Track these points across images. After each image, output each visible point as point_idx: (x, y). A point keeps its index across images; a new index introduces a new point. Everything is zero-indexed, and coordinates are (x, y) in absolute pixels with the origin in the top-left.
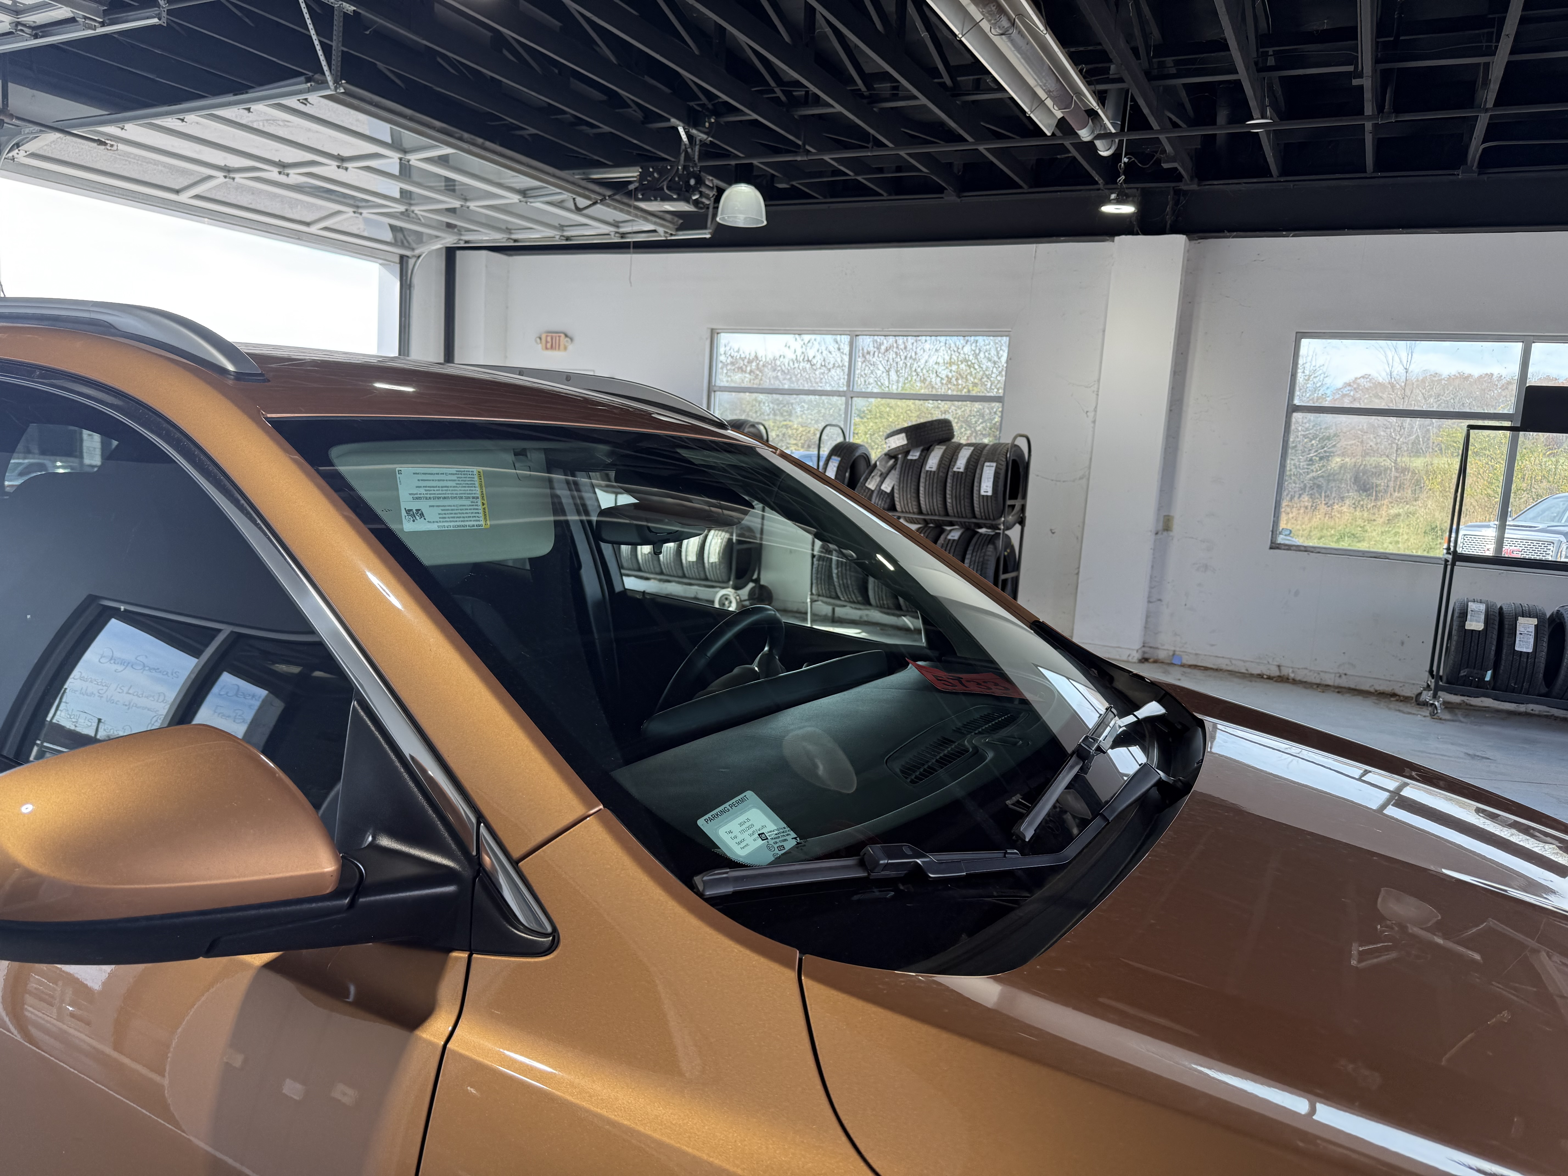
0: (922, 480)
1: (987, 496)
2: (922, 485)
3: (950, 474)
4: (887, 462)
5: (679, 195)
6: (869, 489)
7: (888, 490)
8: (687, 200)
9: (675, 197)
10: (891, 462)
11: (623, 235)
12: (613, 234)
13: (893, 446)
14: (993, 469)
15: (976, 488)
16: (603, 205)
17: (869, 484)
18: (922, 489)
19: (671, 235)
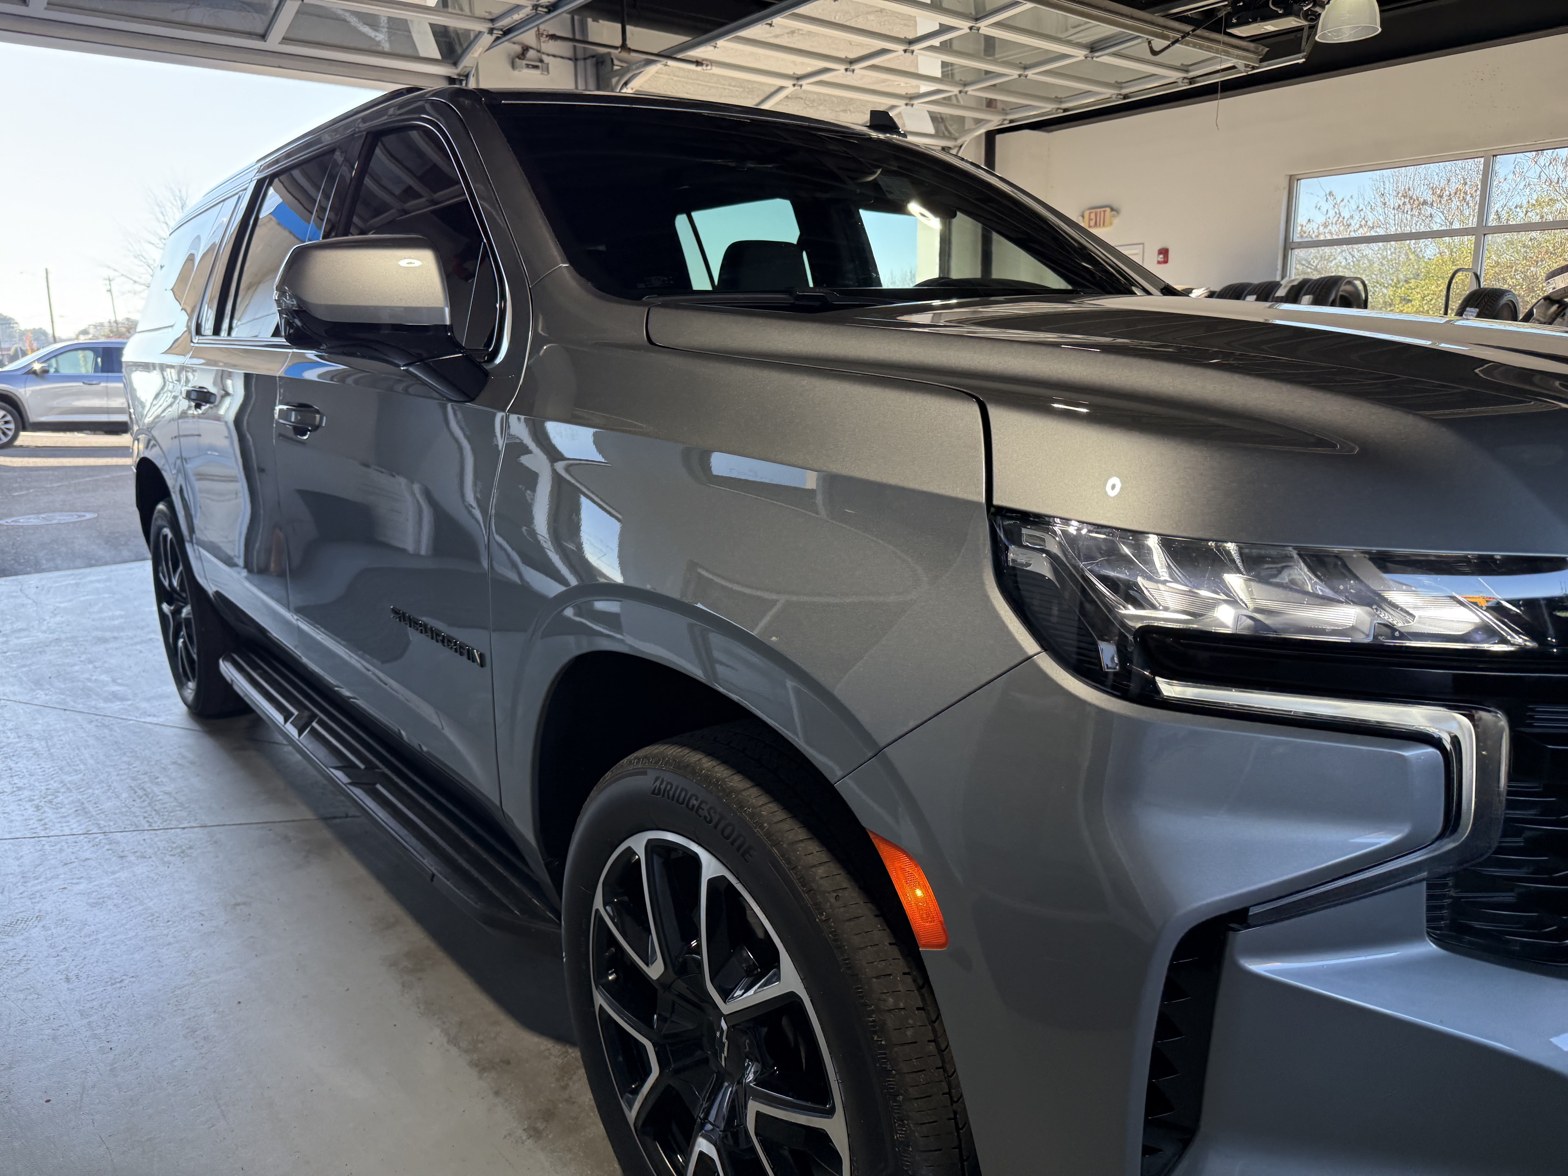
8: (1296, 13)
9: (1281, 12)
10: (1554, 308)
11: (1192, 80)
12: (1180, 81)
13: (1559, 286)
16: (1182, 44)
19: (1254, 68)
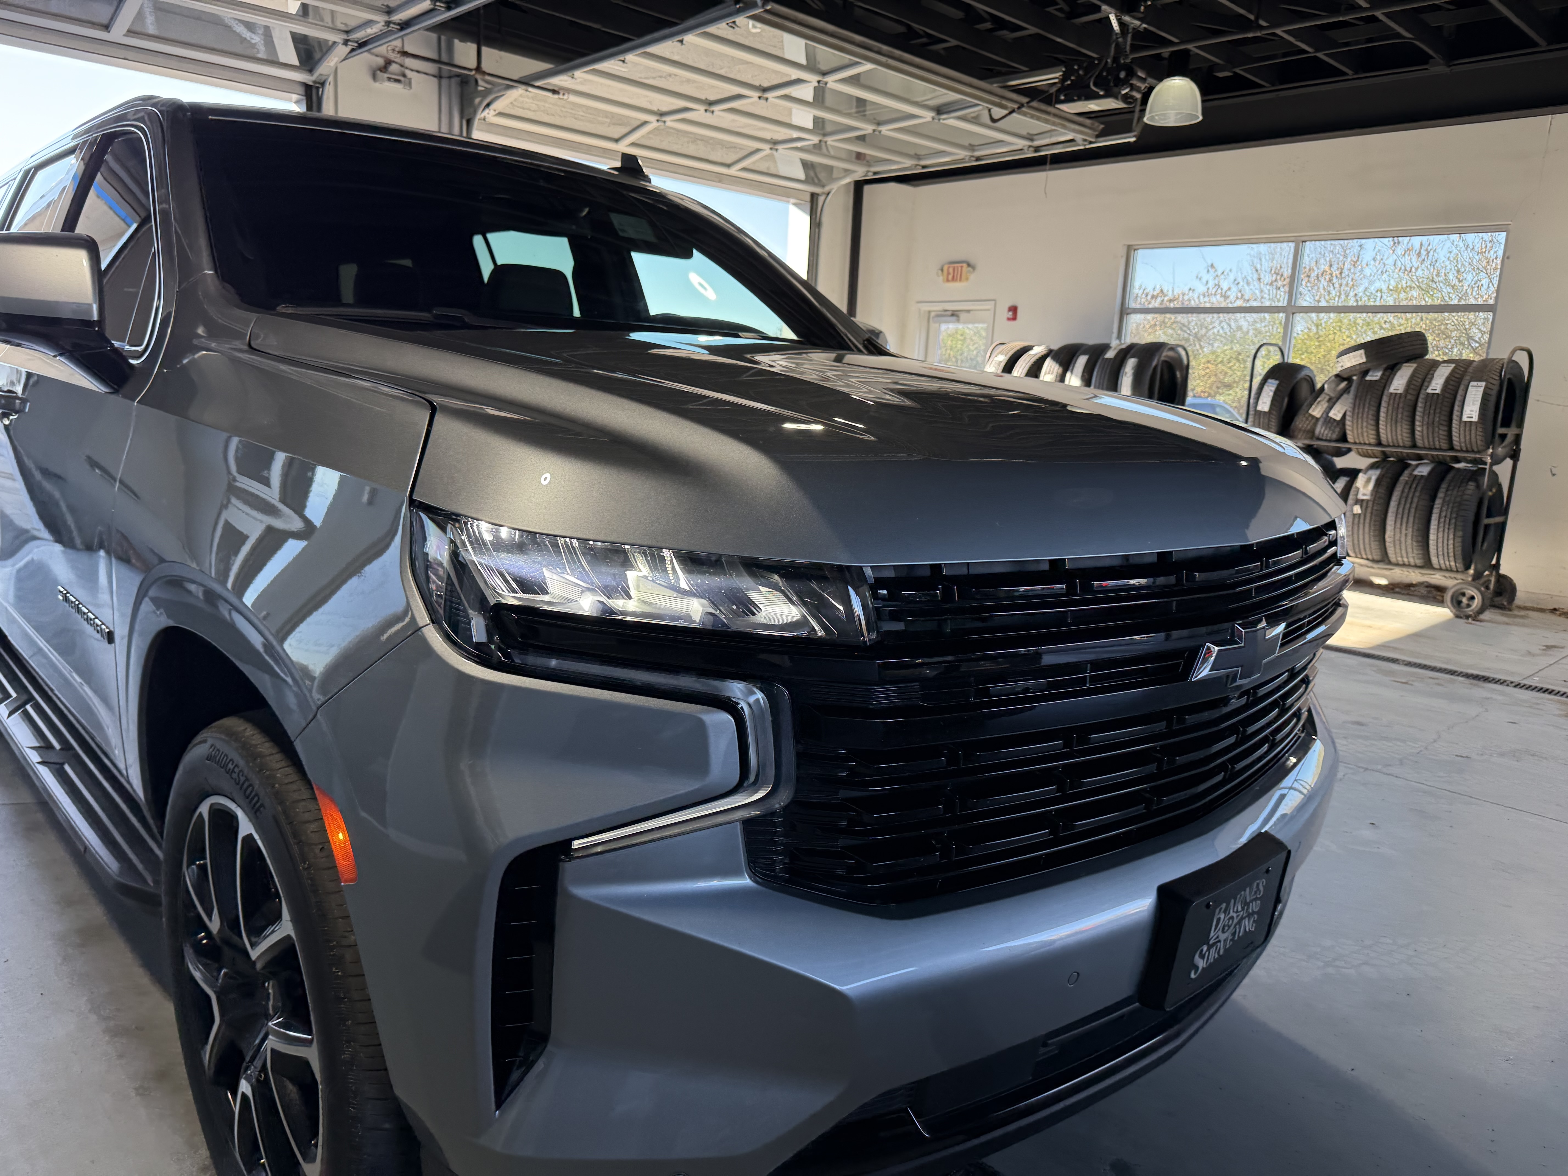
0: (1384, 404)
1: (1471, 422)
2: (1383, 409)
3: (1422, 396)
4: (1338, 385)
5: (1106, 90)
6: (1313, 417)
7: (1338, 418)
8: (1115, 96)
9: (1102, 93)
10: (1343, 385)
11: (1037, 149)
12: (1026, 148)
13: (1348, 365)
14: (1482, 389)
15: (1455, 413)
16: (1019, 113)
17: (1313, 411)
18: (1382, 415)
19: (1091, 143)
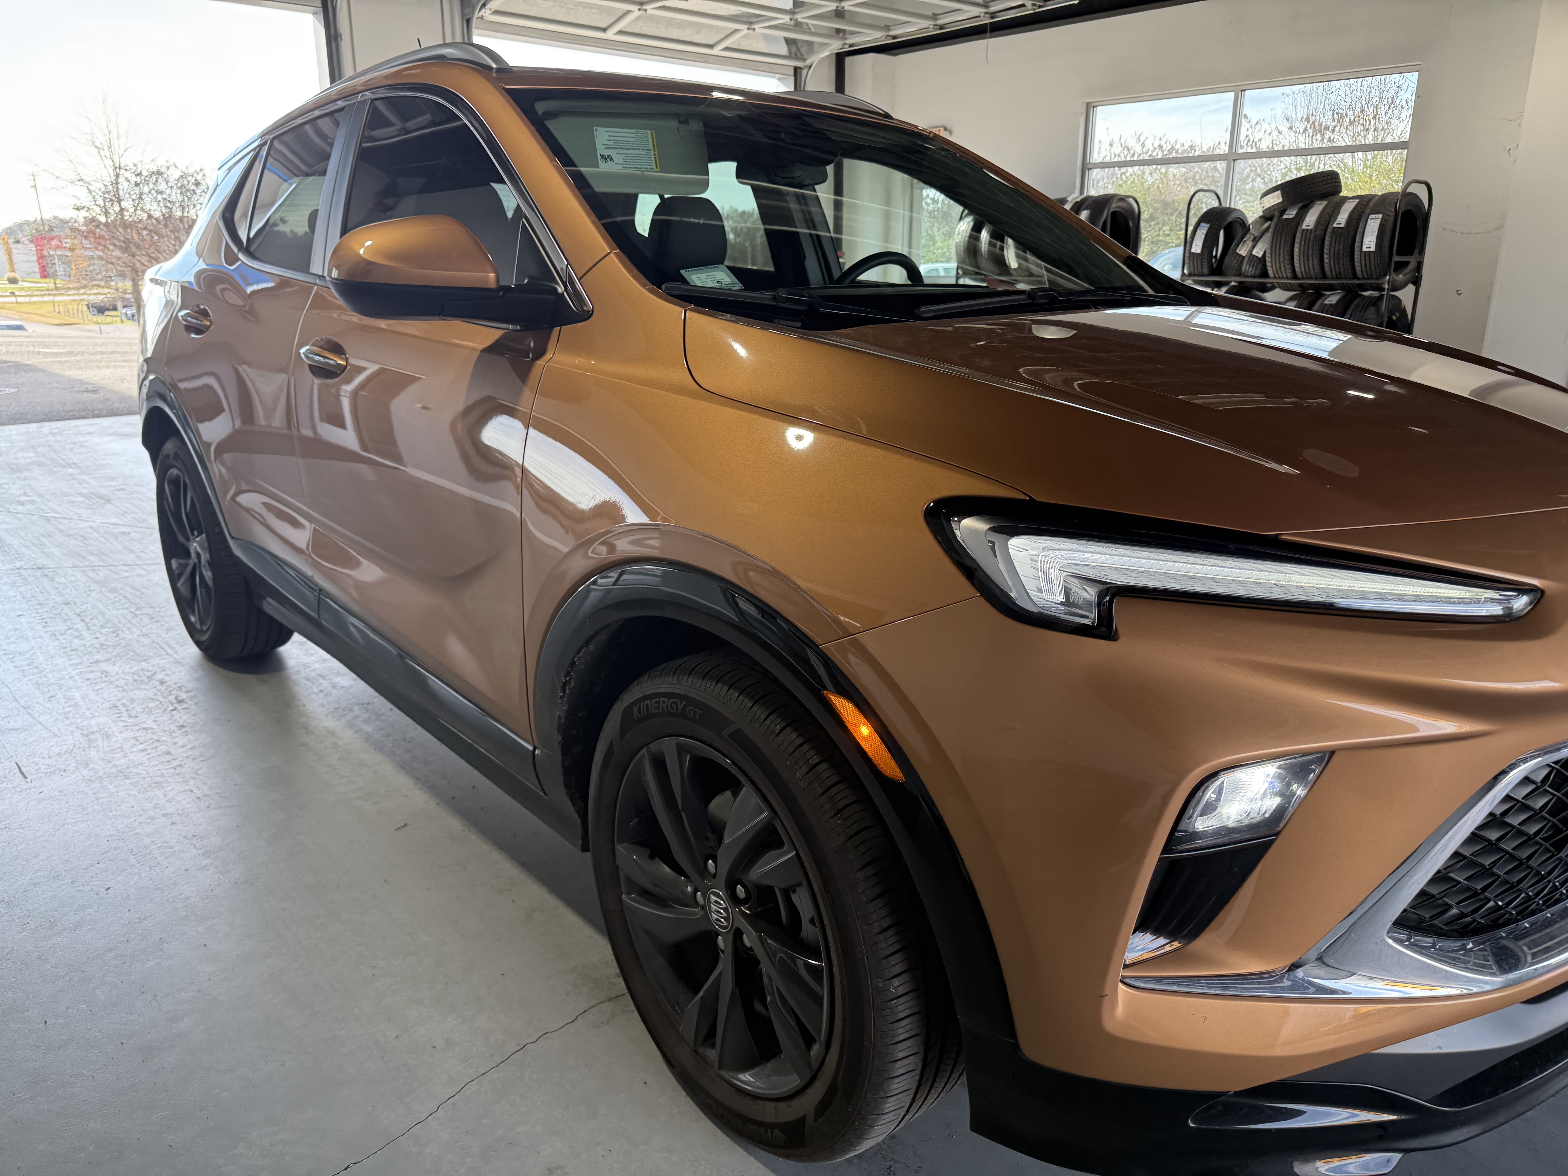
0: (1297, 240)
1: (1370, 252)
2: (1296, 245)
3: (1329, 230)
4: (1262, 225)
6: (1240, 256)
7: (1260, 255)
10: (1266, 223)
11: (993, 15)
12: (982, 15)
14: (1379, 221)
15: (1357, 244)
17: (1240, 250)
18: (1296, 250)
19: (1040, 7)
